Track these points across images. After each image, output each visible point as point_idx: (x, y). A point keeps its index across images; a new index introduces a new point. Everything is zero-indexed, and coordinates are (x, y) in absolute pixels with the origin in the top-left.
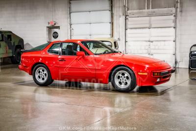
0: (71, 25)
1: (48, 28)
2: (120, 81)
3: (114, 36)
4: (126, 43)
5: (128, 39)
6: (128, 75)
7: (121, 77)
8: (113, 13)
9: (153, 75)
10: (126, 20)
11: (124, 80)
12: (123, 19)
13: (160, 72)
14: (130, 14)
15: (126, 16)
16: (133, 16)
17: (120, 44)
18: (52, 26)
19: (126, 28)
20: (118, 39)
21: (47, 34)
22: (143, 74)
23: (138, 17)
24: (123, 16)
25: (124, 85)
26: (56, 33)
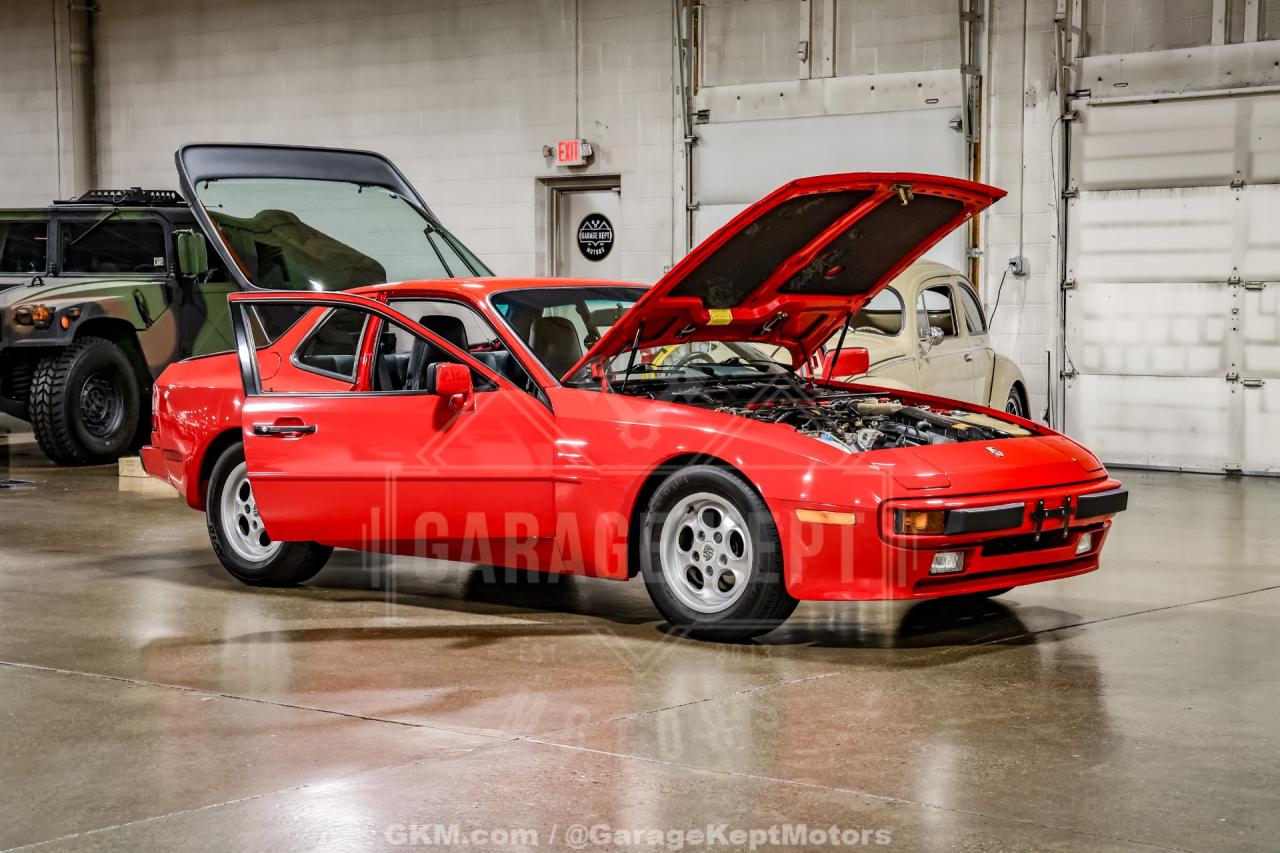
1: (546, 189)
2: (692, 562)
3: (987, 246)
4: (1069, 293)
5: (1079, 269)
6: (739, 526)
7: (701, 535)
8: (981, 77)
9: (897, 530)
10: (1067, 124)
11: (716, 556)
12: (1050, 120)
13: (947, 511)
14: (1100, 79)
15: (1070, 98)
16: (1121, 96)
17: (1023, 302)
18: (568, 173)
19: (1070, 188)
20: (1014, 264)
21: (542, 229)
22: (826, 517)
23: (1156, 101)
24: (1049, 97)
25: (718, 591)
26: (598, 222)
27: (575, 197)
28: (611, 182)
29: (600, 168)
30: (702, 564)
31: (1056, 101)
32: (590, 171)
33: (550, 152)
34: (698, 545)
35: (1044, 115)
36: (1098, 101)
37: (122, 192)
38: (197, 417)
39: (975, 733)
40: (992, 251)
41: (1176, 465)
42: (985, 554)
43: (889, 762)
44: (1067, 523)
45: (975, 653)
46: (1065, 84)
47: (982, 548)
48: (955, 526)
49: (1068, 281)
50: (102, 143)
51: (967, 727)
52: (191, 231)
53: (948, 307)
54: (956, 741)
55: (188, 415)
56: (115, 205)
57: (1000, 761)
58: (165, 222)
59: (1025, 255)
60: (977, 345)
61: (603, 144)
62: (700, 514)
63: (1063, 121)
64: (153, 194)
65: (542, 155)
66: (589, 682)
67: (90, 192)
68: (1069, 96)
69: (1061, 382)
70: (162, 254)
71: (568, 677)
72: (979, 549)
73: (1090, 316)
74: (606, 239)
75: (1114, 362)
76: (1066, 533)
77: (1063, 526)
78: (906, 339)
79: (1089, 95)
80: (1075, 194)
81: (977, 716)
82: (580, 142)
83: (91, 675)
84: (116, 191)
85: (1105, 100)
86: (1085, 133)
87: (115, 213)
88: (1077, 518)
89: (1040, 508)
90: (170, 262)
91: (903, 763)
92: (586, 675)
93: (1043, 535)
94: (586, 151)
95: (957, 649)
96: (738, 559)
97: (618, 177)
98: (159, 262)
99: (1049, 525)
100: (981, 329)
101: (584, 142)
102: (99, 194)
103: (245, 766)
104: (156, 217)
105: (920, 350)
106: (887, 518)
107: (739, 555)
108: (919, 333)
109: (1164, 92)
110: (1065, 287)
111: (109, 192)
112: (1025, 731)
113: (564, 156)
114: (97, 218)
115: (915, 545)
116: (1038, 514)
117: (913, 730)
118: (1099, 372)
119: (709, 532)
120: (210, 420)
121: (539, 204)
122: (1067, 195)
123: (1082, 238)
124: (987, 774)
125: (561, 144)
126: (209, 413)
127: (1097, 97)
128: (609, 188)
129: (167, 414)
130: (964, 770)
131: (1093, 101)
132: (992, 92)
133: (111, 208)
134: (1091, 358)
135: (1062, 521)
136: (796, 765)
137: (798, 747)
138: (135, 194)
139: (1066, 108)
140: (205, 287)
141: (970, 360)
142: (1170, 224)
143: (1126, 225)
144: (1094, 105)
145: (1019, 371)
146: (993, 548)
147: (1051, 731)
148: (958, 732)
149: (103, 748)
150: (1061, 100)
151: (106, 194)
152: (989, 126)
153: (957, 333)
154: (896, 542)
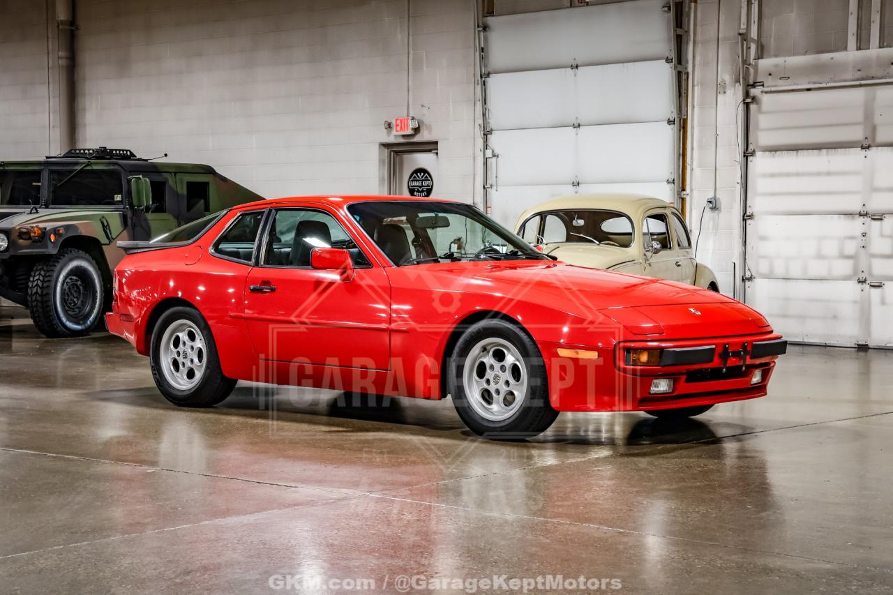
0: (487, 133)
1: (386, 151)
2: (486, 386)
3: (692, 190)
4: (748, 222)
5: (755, 205)
6: (518, 360)
7: (492, 367)
8: (688, 73)
9: (626, 362)
10: (747, 105)
11: (502, 382)
12: (736, 103)
13: (662, 349)
14: (770, 74)
15: (750, 87)
16: (785, 86)
17: (716, 227)
18: (402, 140)
19: (749, 149)
20: (710, 202)
21: (383, 179)
22: (577, 353)
23: (809, 90)
24: (735, 87)
25: (503, 405)
26: (422, 174)
27: (406, 157)
28: (431, 147)
29: (424, 136)
30: (492, 388)
31: (740, 90)
32: (417, 139)
33: (389, 126)
34: (489, 374)
35: (731, 99)
36: (769, 89)
37: (93, 150)
38: (144, 294)
39: (680, 494)
40: (695, 193)
41: (822, 341)
42: (687, 381)
43: (621, 510)
44: (745, 361)
45: (681, 449)
46: (746, 78)
47: (685, 376)
48: (668, 360)
49: (748, 214)
50: (79, 120)
51: (675, 490)
52: (141, 176)
53: (664, 230)
54: (667, 498)
55: (138, 293)
56: (88, 159)
57: (697, 510)
58: (123, 171)
59: (718, 196)
60: (684, 256)
61: (426, 120)
62: (491, 353)
63: (744, 103)
64: (114, 152)
65: (384, 128)
66: (414, 463)
67: (71, 150)
68: (749, 86)
69: (742, 284)
70: (120, 193)
71: (400, 460)
72: (684, 378)
73: (763, 238)
74: (428, 186)
75: (779, 270)
76: (744, 368)
77: (742, 364)
78: (635, 250)
79: (763, 85)
80: (753, 154)
81: (682, 484)
82: (410, 118)
83: (71, 457)
84: (89, 150)
85: (773, 89)
86: (760, 111)
87: (88, 165)
88: (751, 358)
89: (726, 350)
90: (126, 198)
91: (630, 510)
92: (413, 458)
93: (727, 368)
94: (414, 124)
95: (669, 446)
96: (517, 383)
97: (436, 143)
98: (118, 198)
99: (732, 361)
100: (687, 245)
101: (413, 118)
102: (78, 151)
103: (177, 509)
104: (116, 167)
105: (645, 257)
106: (620, 354)
107: (518, 381)
108: (644, 246)
109: (815, 83)
110: (745, 218)
111: (84, 150)
112: (715, 492)
113: (399, 128)
114: (76, 168)
115: (638, 373)
116: (724, 354)
117: (637, 492)
118: (769, 276)
119: (497, 365)
120: (153, 296)
121: (381, 161)
122: (747, 154)
123: (758, 184)
124: (688, 517)
125: (397, 120)
126: (153, 292)
127: (768, 87)
128: (430, 151)
129: (125, 294)
130: (672, 514)
131: (766, 89)
132: (696, 83)
133: (86, 161)
134: (763, 267)
135: (740, 360)
136: (556, 511)
137: (558, 501)
138: (102, 152)
139: (747, 94)
140: (150, 216)
141: (679, 265)
142: (819, 174)
143: (788, 175)
144: (766, 92)
145: (714, 275)
146: (693, 377)
147: (732, 493)
148: (668, 493)
149: (79, 498)
150: (743, 90)
151: (82, 151)
152: (693, 107)
153: (670, 248)
154: (625, 371)
